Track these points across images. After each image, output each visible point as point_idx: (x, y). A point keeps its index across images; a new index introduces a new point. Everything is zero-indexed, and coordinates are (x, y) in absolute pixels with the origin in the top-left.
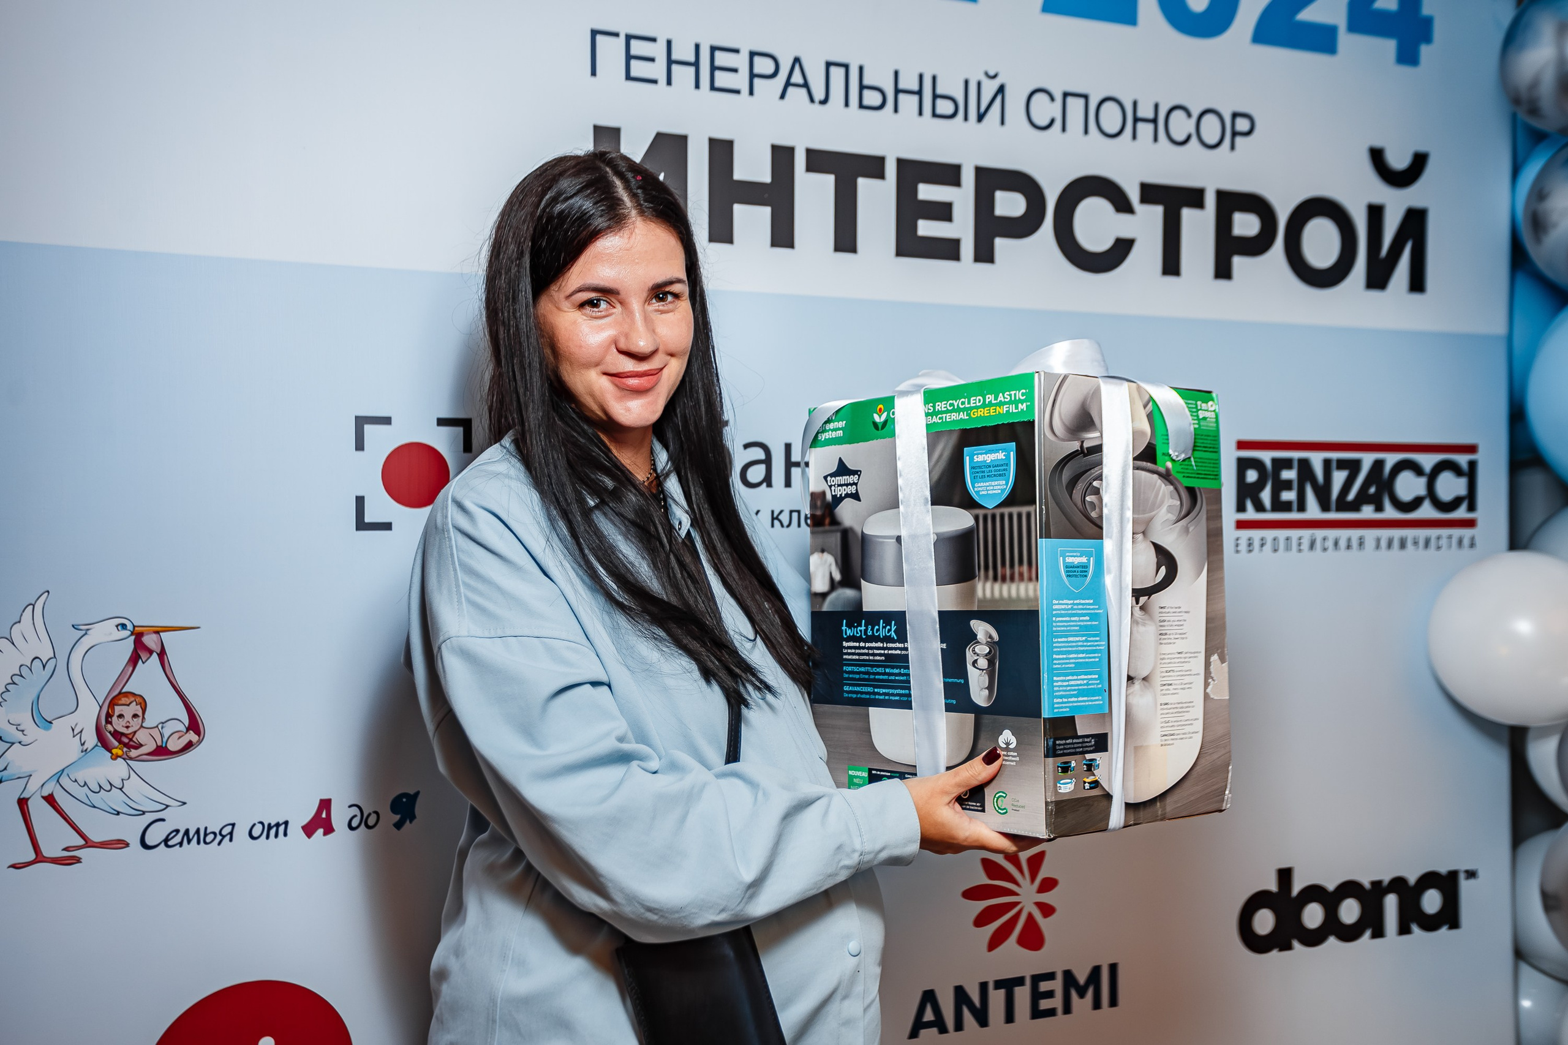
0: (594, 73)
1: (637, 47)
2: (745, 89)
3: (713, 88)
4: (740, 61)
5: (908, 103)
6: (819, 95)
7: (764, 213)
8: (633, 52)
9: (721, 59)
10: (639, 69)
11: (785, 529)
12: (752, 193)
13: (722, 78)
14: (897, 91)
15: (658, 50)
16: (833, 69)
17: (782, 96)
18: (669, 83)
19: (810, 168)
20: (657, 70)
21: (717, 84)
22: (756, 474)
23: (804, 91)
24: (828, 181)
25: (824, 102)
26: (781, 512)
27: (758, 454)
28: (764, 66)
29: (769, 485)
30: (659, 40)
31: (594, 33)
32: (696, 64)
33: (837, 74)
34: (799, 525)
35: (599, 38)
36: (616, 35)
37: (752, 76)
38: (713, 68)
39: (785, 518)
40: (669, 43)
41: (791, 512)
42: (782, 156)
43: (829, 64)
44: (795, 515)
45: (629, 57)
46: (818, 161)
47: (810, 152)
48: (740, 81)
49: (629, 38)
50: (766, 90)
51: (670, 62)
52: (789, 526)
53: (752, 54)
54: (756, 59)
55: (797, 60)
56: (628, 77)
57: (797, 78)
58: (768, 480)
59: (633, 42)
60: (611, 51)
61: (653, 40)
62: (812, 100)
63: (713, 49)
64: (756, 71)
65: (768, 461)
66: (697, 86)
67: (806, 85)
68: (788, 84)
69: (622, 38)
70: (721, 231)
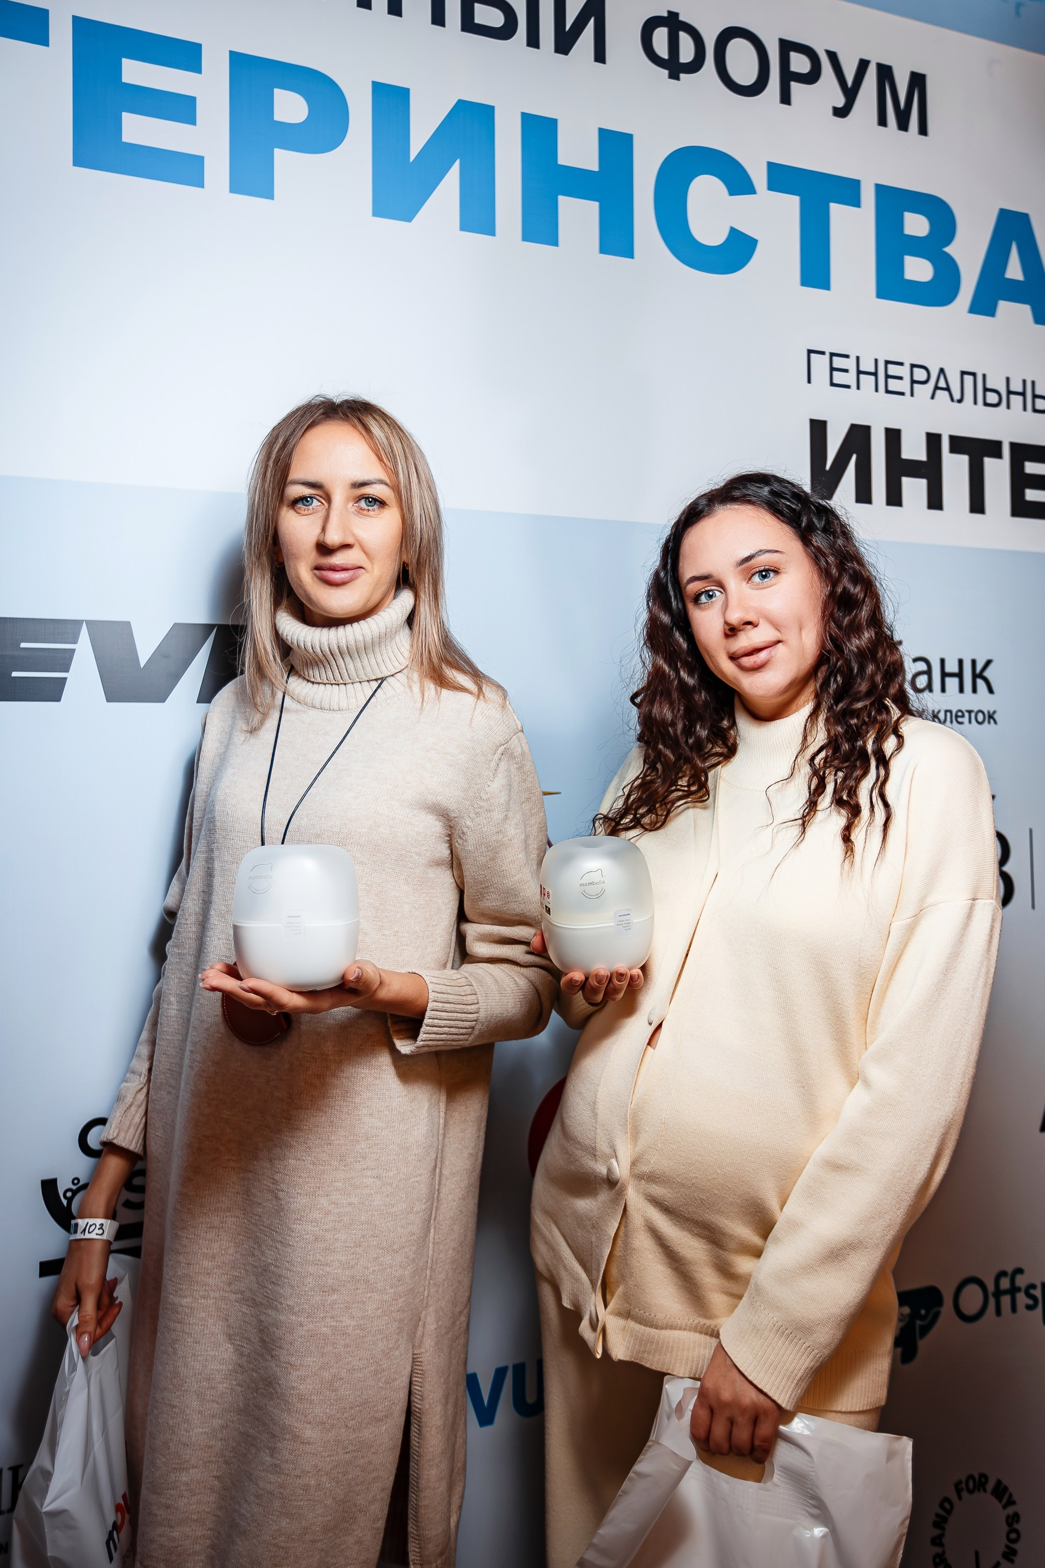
0: (809, 381)
1: (838, 362)
2: (908, 392)
3: (888, 391)
4: (904, 371)
5: (1016, 401)
6: (957, 396)
7: (923, 483)
8: (835, 366)
9: (893, 370)
10: (839, 377)
12: (914, 469)
13: (894, 385)
14: (1009, 392)
15: (850, 364)
16: (966, 377)
17: (933, 397)
18: (858, 388)
19: (953, 450)
20: (850, 378)
21: (890, 388)
22: (922, 681)
23: (946, 393)
24: (964, 459)
25: (960, 401)
26: (939, 711)
27: (922, 666)
28: (920, 375)
29: (931, 690)
30: (851, 357)
31: (810, 352)
32: (875, 374)
33: (968, 380)
35: (812, 355)
36: (823, 353)
37: (913, 382)
38: (888, 377)
39: (942, 716)
40: (858, 358)
42: (933, 440)
43: (963, 373)
44: (948, 714)
45: (832, 369)
46: (959, 444)
47: (953, 439)
48: (904, 386)
49: (832, 355)
50: (923, 391)
51: (859, 372)
53: (913, 366)
54: (915, 370)
55: (942, 371)
56: (832, 384)
57: (942, 384)
58: (929, 687)
59: (835, 358)
60: (820, 364)
61: (847, 356)
62: (952, 400)
63: (887, 362)
64: (915, 378)
65: (929, 672)
66: (877, 390)
67: (948, 389)
68: (937, 388)
69: (827, 356)
70: (894, 498)
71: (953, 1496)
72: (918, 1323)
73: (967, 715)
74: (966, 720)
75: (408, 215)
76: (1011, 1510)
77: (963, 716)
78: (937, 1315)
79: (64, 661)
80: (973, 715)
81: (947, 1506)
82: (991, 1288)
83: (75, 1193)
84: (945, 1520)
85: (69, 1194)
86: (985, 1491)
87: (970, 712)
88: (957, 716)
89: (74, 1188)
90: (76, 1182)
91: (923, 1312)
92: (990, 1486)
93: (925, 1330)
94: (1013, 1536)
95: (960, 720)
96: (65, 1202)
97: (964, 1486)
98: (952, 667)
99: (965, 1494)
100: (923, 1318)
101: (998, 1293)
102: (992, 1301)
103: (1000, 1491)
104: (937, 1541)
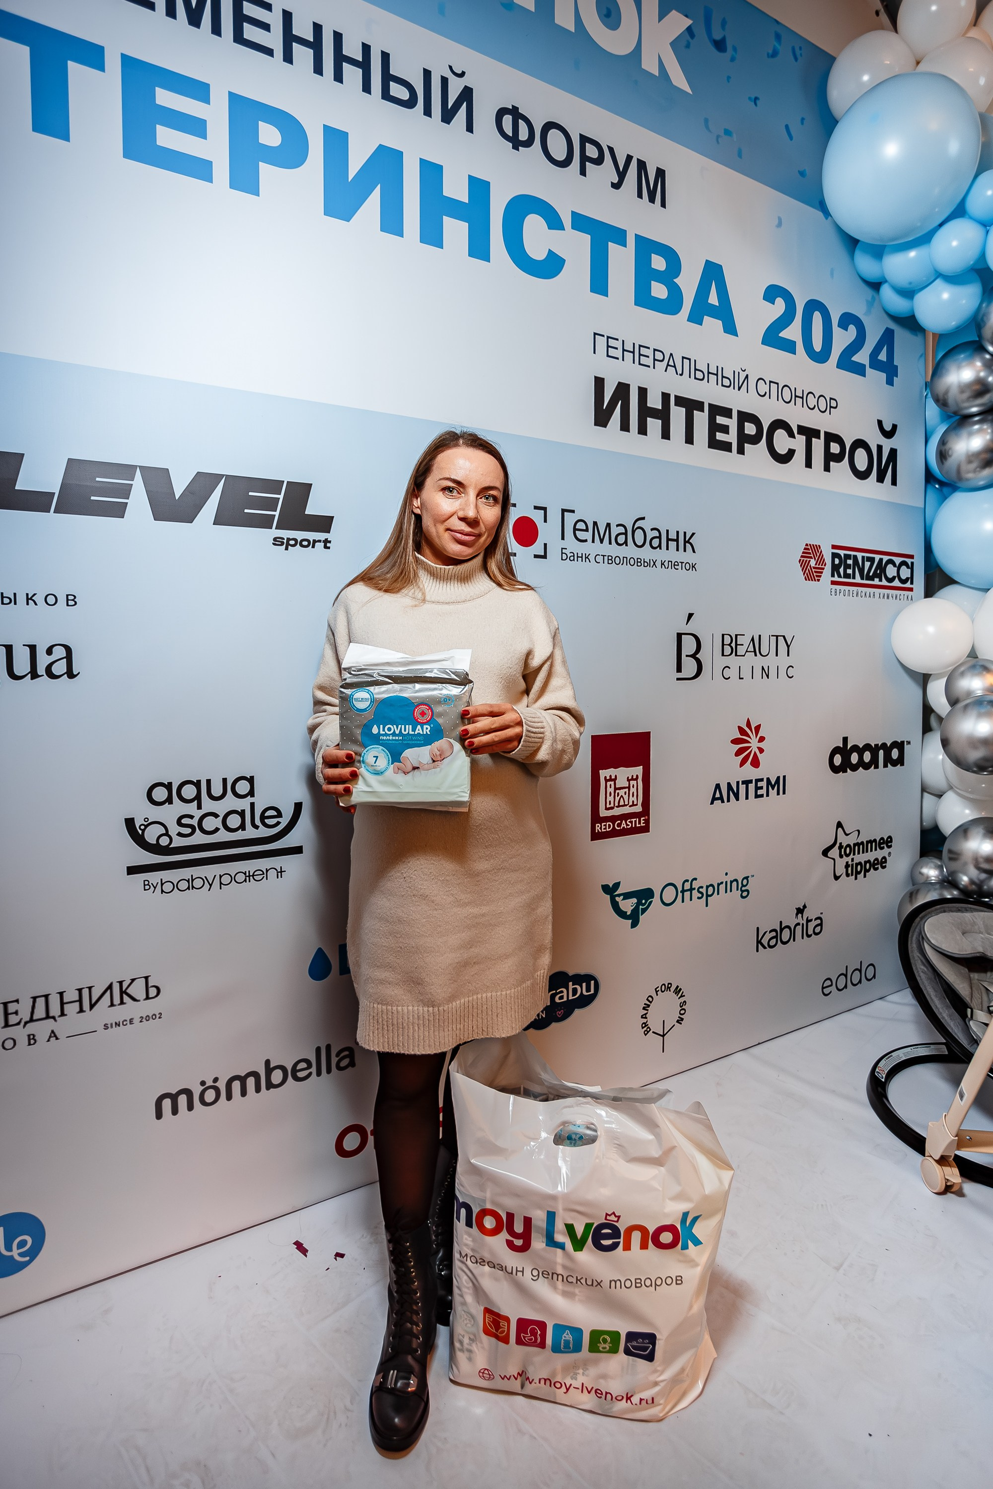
0: (595, 352)
1: (612, 343)
2: (652, 366)
3: (640, 364)
4: (650, 353)
5: (713, 378)
6: (680, 372)
7: (659, 423)
8: (610, 344)
9: (643, 351)
10: (612, 352)
11: (666, 569)
12: (654, 413)
13: (644, 360)
14: (709, 373)
15: (618, 344)
16: (685, 360)
17: (666, 371)
18: (623, 360)
19: (677, 404)
20: (619, 353)
21: (642, 362)
23: (674, 369)
24: (683, 411)
25: (681, 375)
26: (665, 561)
28: (659, 356)
29: (660, 549)
30: (619, 340)
31: (595, 334)
32: (633, 352)
33: (686, 362)
34: (672, 568)
35: (597, 336)
36: (603, 336)
37: (655, 360)
38: (640, 355)
40: (623, 341)
41: (669, 561)
42: (666, 397)
43: (683, 358)
44: (670, 563)
45: (608, 346)
46: (681, 401)
47: (677, 397)
48: (649, 361)
49: (608, 337)
50: (661, 366)
51: (624, 350)
52: (668, 568)
53: (655, 350)
54: (656, 352)
55: (671, 354)
56: (608, 356)
57: (671, 363)
59: (610, 340)
60: (601, 342)
61: (617, 339)
62: (677, 374)
63: (640, 346)
64: (656, 358)
66: (634, 363)
67: (675, 366)
68: (668, 365)
69: (606, 337)
70: (643, 430)
71: (654, 995)
72: (641, 907)
73: (680, 564)
74: (679, 567)
75: (347, 217)
76: (682, 1000)
77: (678, 565)
78: (651, 902)
79: (126, 492)
80: (684, 564)
81: (650, 999)
82: (680, 889)
83: (146, 826)
84: (649, 1006)
85: (143, 827)
86: (670, 991)
87: (682, 563)
88: (674, 565)
89: (146, 823)
90: (146, 820)
91: (644, 901)
92: (673, 989)
93: (644, 911)
94: (682, 1012)
95: (676, 567)
96: (140, 832)
97: (659, 989)
98: (673, 535)
99: (659, 993)
100: (643, 905)
101: (683, 891)
102: (680, 895)
103: (678, 991)
104: (644, 1016)
